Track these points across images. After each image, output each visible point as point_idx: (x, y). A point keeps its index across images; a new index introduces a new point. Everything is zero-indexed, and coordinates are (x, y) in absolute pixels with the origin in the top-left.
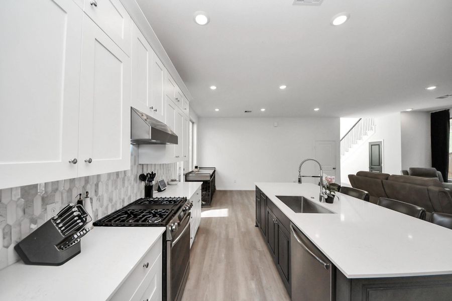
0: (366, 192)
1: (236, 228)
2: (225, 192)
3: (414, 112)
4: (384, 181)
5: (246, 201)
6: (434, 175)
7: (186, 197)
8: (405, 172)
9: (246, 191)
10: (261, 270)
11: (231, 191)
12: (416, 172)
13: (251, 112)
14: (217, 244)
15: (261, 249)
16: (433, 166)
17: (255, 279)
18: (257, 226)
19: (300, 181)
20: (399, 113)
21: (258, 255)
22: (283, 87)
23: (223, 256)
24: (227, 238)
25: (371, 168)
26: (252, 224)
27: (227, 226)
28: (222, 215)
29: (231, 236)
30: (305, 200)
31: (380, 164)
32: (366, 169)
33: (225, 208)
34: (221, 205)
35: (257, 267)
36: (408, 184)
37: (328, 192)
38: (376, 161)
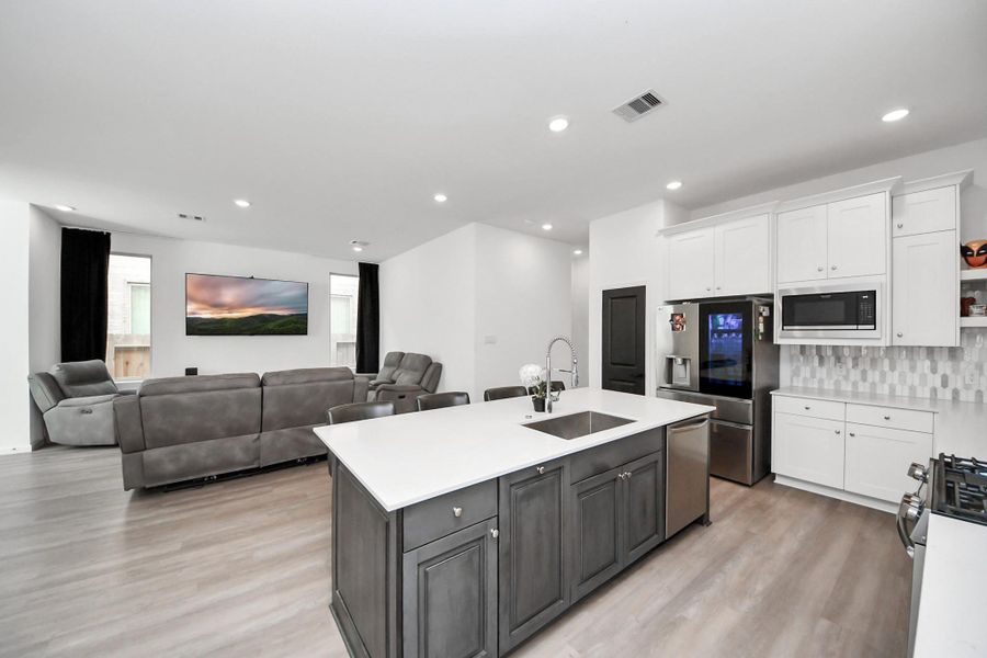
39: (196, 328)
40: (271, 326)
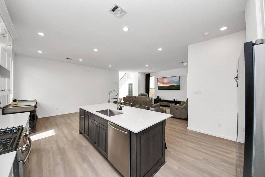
0: (131, 103)
1: (65, 140)
2: (47, 119)
3: (142, 73)
4: (135, 99)
5: (69, 121)
6: (146, 96)
7: (22, 126)
8: (139, 95)
9: (66, 115)
10: (88, 156)
11: (54, 117)
12: (142, 95)
13: (71, 59)
14: (51, 155)
15: (86, 145)
16: (146, 93)
17: (86, 162)
18: (81, 133)
19: (109, 101)
20: (138, 73)
21: (85, 148)
22: (96, 50)
23: (59, 160)
24: (59, 148)
25: (129, 94)
26: (76, 133)
27: (56, 141)
28: (50, 135)
29: (61, 145)
30: (110, 111)
31: (132, 93)
32: (128, 95)
33: (52, 129)
34: (47, 129)
35: (86, 155)
36: (142, 99)
37: (120, 105)
38: (131, 92)
39: (160, 88)
40: (173, 88)
